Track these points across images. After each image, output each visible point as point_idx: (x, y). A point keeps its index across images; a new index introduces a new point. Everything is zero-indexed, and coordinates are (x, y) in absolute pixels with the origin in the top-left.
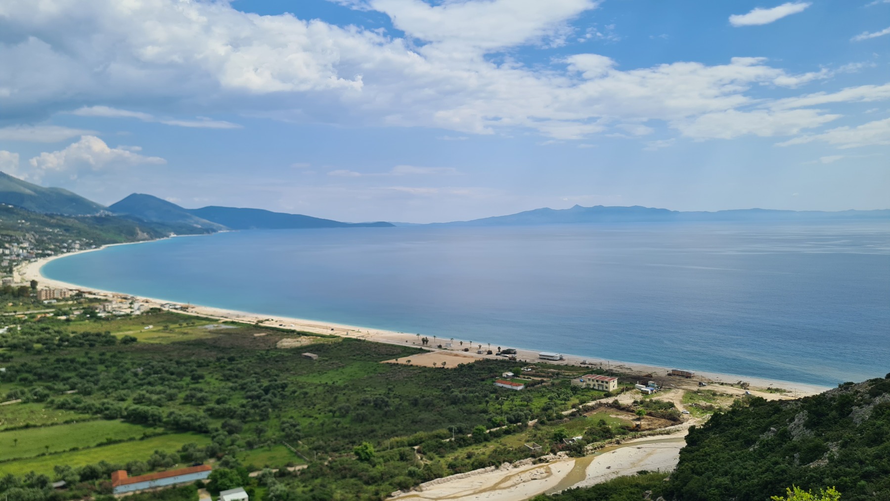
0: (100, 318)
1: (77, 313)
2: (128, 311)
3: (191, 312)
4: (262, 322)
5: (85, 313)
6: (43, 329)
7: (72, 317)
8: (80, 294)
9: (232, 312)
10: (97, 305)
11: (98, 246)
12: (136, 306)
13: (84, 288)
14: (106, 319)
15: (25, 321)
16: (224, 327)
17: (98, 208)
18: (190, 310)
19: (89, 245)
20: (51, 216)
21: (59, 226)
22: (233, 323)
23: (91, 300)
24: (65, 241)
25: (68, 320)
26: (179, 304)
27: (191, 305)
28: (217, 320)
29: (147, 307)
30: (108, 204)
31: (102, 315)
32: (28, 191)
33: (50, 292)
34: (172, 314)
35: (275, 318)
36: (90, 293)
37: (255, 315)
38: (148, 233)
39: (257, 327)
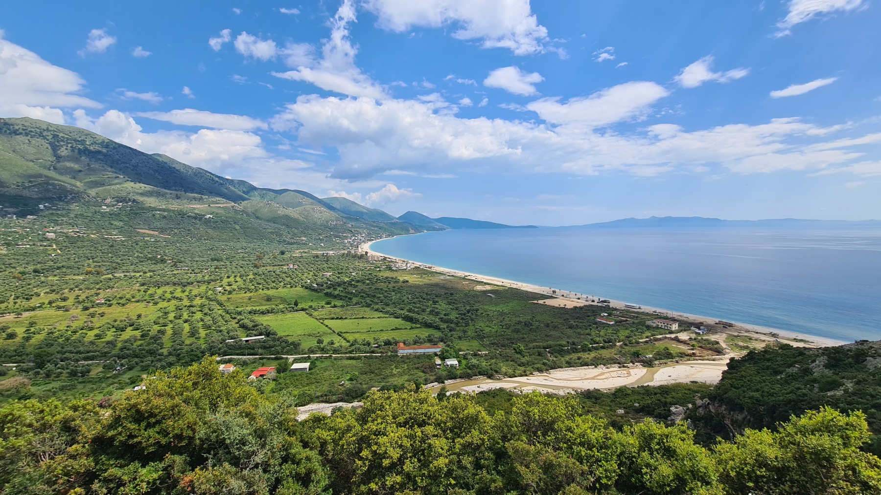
0: (393, 270)
1: (383, 267)
2: (405, 268)
3: (433, 270)
4: (467, 276)
5: (387, 268)
6: (370, 274)
7: (381, 269)
8: (385, 259)
9: (452, 270)
10: (391, 264)
11: (393, 236)
12: (408, 265)
13: (386, 256)
14: (396, 271)
15: (363, 270)
16: (448, 277)
17: (393, 218)
18: (432, 268)
19: (389, 236)
20: (374, 222)
21: (377, 227)
22: (453, 276)
23: (389, 262)
24: (379, 234)
25: (380, 270)
26: (428, 265)
27: (433, 266)
28: (445, 274)
29: (413, 266)
30: (397, 217)
31: (394, 269)
32: (365, 211)
33: (373, 256)
34: (425, 270)
35: (473, 275)
36: (389, 258)
37: (464, 273)
38: (415, 230)
39: (464, 279)
